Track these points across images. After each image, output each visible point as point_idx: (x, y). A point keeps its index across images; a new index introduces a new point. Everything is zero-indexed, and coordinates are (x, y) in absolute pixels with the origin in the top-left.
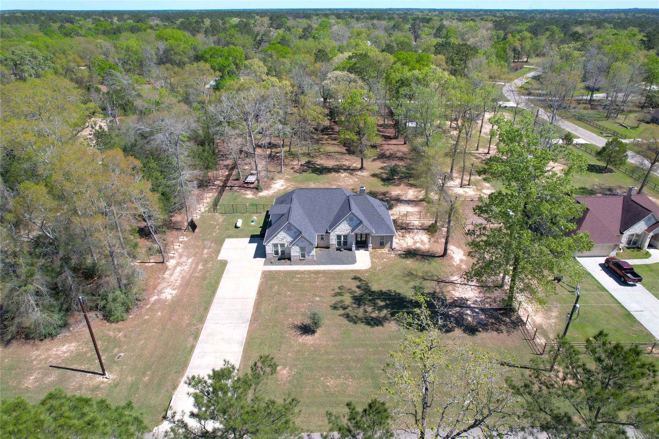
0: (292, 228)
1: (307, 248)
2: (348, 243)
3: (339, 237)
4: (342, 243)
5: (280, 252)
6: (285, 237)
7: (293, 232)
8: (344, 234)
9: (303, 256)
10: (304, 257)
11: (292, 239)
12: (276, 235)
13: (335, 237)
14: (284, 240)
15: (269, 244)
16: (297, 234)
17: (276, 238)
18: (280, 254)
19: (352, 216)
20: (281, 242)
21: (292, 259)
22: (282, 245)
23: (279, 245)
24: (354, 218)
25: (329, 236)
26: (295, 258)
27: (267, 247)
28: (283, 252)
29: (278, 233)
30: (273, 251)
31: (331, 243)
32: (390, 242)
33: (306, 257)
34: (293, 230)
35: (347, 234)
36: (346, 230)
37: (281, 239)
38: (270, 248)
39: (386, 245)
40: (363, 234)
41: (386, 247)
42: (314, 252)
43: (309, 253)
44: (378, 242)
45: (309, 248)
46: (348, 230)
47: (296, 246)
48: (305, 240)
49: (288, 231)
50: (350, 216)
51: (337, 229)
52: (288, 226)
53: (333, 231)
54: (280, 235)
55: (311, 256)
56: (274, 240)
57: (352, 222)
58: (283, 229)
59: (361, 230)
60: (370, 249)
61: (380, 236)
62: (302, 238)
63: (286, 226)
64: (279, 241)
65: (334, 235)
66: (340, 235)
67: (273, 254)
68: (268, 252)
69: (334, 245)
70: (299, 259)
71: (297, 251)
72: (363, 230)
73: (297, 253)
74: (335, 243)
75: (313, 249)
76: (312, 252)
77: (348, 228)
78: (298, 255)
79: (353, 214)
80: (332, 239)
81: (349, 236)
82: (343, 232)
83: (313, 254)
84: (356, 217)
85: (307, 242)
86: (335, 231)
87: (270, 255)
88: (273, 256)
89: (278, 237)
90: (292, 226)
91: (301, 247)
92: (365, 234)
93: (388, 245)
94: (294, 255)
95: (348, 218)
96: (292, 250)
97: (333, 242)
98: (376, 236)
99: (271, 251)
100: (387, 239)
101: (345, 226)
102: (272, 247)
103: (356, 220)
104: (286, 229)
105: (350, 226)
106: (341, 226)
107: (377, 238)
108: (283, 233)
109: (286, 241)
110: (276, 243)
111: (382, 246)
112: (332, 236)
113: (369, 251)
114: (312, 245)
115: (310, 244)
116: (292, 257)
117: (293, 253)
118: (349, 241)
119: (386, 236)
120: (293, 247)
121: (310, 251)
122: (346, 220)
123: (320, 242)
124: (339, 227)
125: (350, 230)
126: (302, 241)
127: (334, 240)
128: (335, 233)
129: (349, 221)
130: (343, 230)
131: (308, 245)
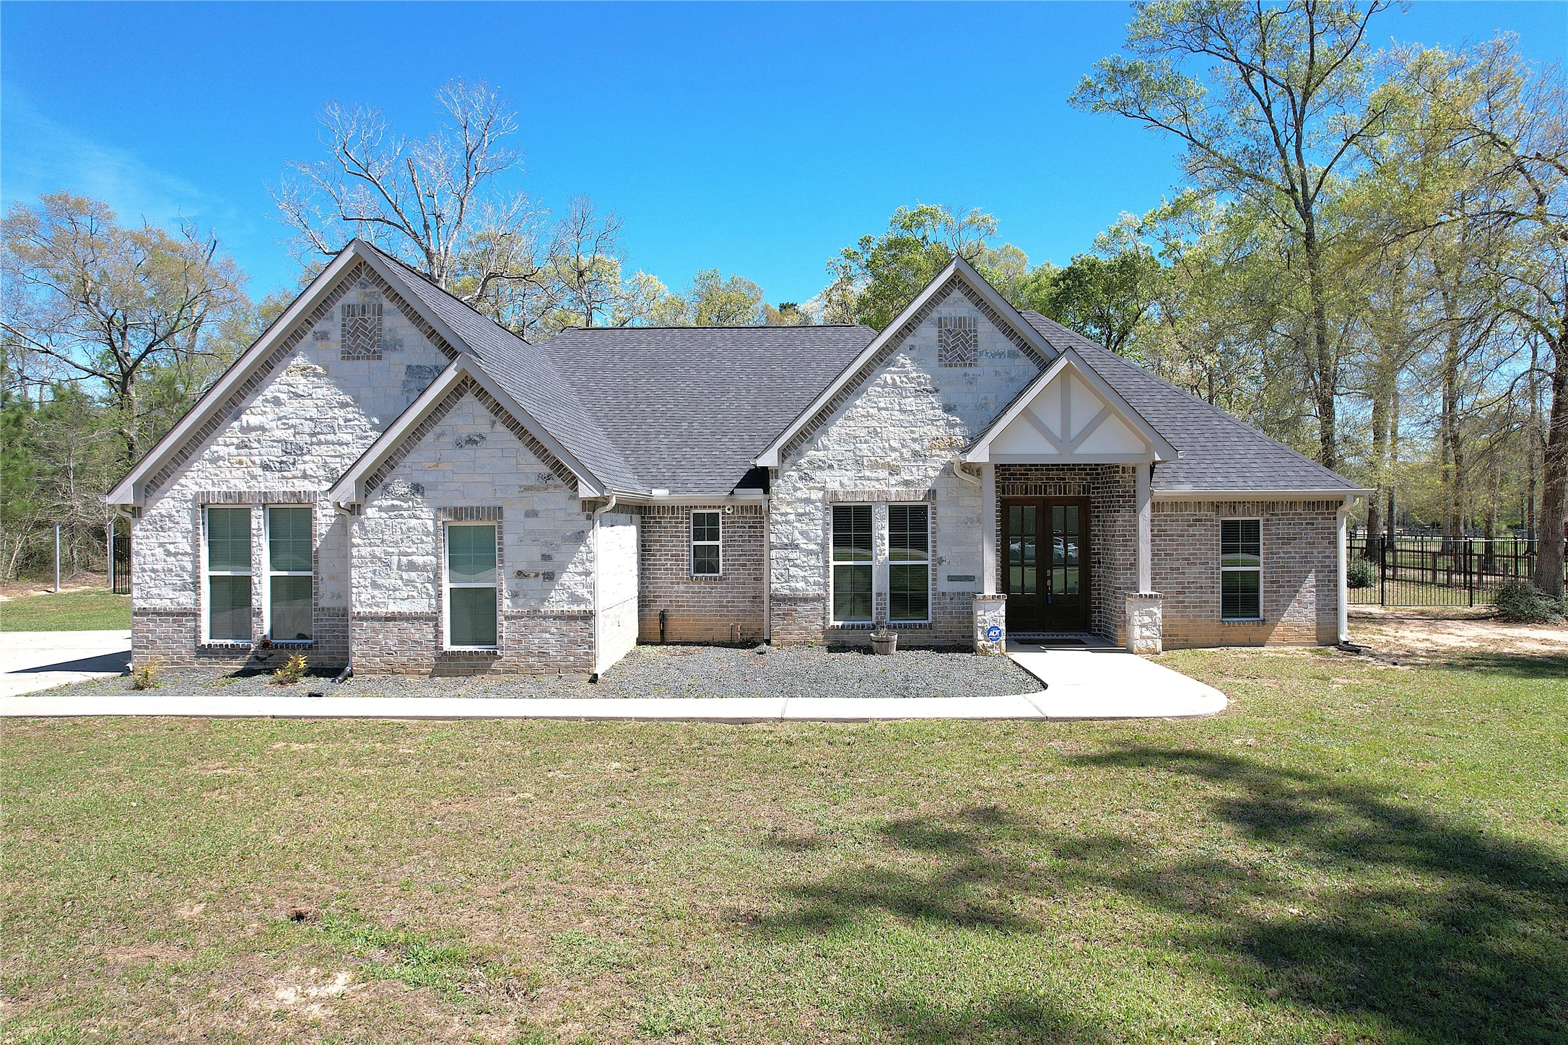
0: (395, 323)
1: (513, 517)
2: (939, 585)
3: (850, 522)
4: (880, 583)
5: (262, 597)
6: (318, 428)
7: (395, 364)
8: (896, 491)
9: (474, 611)
10: (490, 637)
13: (820, 529)
14: (309, 464)
15: (164, 505)
16: (429, 383)
17: (231, 433)
18: (262, 626)
19: (957, 306)
20: (275, 485)
21: (358, 653)
22: (290, 519)
23: (258, 521)
24: (985, 328)
25: (757, 519)
26: (389, 637)
27: (144, 544)
30: (196, 585)
31: (779, 587)
32: (1311, 579)
33: (505, 629)
34: (396, 345)
35: (923, 489)
36: (915, 454)
37: (278, 451)
38: (168, 553)
39: (1279, 610)
40: (1058, 510)
41: (1279, 629)
42: (588, 574)
43: (535, 584)
44: (1204, 582)
45: (532, 523)
46: (931, 448)
47: (393, 508)
48: (500, 428)
49: (348, 355)
50: (944, 310)
51: (832, 441)
52: (349, 310)
53: (793, 452)
54: (277, 402)
55: (560, 617)
56: (214, 461)
57: (967, 370)
58: (309, 337)
59: (1057, 432)
60: (1147, 633)
61: (1216, 506)
62: (469, 398)
63: (336, 309)
64: (258, 471)
65: (808, 501)
66: (861, 499)
67: (196, 615)
68: (148, 597)
69: (806, 600)
70: (429, 658)
71: (414, 558)
72: (1075, 430)
73: (408, 583)
74: (812, 591)
75: (580, 537)
76: (563, 568)
77: (935, 433)
78: (422, 606)
79: (970, 293)
80: (785, 547)
81: (942, 511)
82: (883, 474)
83: (575, 599)
84: (993, 316)
85: (519, 444)
86: (810, 462)
87: (166, 628)
88: (196, 637)
89: (254, 420)
90: (387, 304)
91: (457, 513)
92: (1073, 510)
93: (1294, 605)
94: (382, 611)
95: (928, 332)
96: (365, 551)
97: (793, 571)
98: (1178, 505)
99: (184, 588)
100: (1283, 530)
101: (902, 411)
102: (196, 546)
103: (1000, 355)
104: (336, 335)
105: (948, 409)
106: (868, 416)
107: (1198, 531)
108: (301, 384)
109: (325, 464)
110: (228, 495)
111: (1240, 626)
112: (786, 514)
113: (1140, 652)
114: (566, 491)
115: (545, 470)
116: (358, 633)
117: (375, 585)
118: (941, 561)
119: (1269, 506)
120: (370, 512)
121: (546, 557)
122: (914, 353)
123: (682, 587)
124: (848, 418)
125: (951, 446)
126: (470, 441)
127: (810, 553)
128: (818, 475)
129: (934, 361)
130: (881, 453)
131: (529, 489)
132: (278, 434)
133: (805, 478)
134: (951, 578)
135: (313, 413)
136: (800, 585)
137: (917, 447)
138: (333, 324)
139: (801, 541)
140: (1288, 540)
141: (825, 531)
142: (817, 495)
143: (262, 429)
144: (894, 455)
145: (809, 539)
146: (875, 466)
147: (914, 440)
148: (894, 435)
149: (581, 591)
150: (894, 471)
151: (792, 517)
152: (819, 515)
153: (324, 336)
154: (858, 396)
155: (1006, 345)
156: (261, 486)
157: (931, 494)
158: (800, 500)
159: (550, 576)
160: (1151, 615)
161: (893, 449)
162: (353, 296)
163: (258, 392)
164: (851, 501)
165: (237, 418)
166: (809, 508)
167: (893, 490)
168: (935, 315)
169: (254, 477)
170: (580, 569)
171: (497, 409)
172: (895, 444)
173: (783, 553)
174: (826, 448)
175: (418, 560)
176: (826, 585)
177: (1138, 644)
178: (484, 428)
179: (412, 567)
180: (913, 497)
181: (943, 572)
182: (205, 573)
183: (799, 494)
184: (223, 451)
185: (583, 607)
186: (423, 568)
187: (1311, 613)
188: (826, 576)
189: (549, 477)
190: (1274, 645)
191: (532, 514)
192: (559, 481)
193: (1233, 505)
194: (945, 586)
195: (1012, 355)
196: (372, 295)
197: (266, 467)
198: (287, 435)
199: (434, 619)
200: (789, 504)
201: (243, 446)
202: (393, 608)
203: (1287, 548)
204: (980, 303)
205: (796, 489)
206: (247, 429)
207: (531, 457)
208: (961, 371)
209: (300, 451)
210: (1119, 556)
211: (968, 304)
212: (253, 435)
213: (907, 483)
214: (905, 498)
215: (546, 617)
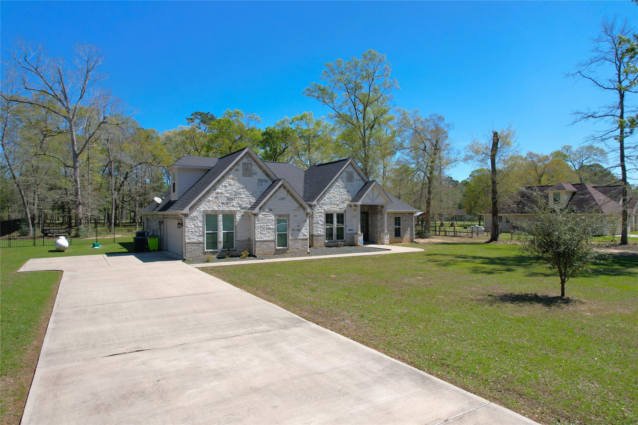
0: (255, 168)
1: (292, 217)
2: (346, 232)
3: (329, 217)
4: (335, 232)
5: (221, 238)
6: (237, 194)
7: (255, 178)
9: (283, 239)
10: (285, 245)
11: (253, 200)
12: (214, 188)
14: (234, 203)
15: (195, 214)
16: (266, 186)
17: (214, 194)
18: (221, 246)
20: (226, 208)
21: (257, 251)
22: (229, 218)
23: (220, 217)
24: (355, 174)
26: (264, 246)
27: (189, 224)
28: (229, 238)
29: (219, 182)
30: (203, 235)
31: (315, 233)
32: (409, 229)
33: (290, 243)
34: (256, 174)
35: (343, 210)
36: (342, 202)
37: (226, 199)
38: (196, 227)
39: (404, 235)
41: (404, 239)
42: (307, 229)
43: (296, 232)
44: (392, 230)
45: (296, 218)
46: (345, 200)
47: (265, 214)
48: (289, 196)
49: (244, 175)
50: (348, 169)
51: (326, 199)
52: (244, 164)
53: (318, 201)
54: (225, 186)
55: (301, 239)
56: (209, 201)
58: (234, 170)
59: (371, 198)
60: (387, 240)
61: (394, 214)
62: (282, 188)
63: (241, 163)
64: (220, 204)
65: (321, 212)
66: (332, 212)
67: (203, 243)
68: (190, 239)
69: (321, 236)
70: (273, 251)
71: (270, 226)
72: (374, 198)
73: (269, 232)
74: (322, 234)
75: (306, 221)
76: (302, 228)
77: (346, 197)
78: (271, 238)
79: (352, 166)
80: (316, 223)
81: (347, 215)
82: (336, 206)
83: (304, 236)
84: (357, 171)
85: (293, 200)
86: (322, 203)
87: (195, 247)
88: (204, 250)
89: (219, 191)
90: (253, 163)
91: (280, 216)
93: (406, 234)
94: (263, 240)
95: (345, 175)
96: (259, 225)
97: (318, 229)
98: (389, 213)
99: (200, 236)
100: (404, 219)
101: (340, 192)
102: (203, 225)
103: (358, 180)
104: (241, 170)
105: (348, 192)
106: (333, 193)
107: (391, 219)
108: (232, 182)
109: (238, 203)
110: (213, 211)
111: (398, 239)
113: (386, 244)
114: (302, 211)
115: (298, 206)
116: (257, 245)
117: (261, 233)
118: (347, 226)
119: (402, 214)
120: (260, 215)
121: (298, 226)
122: (342, 180)
124: (329, 193)
125: (349, 200)
126: (282, 199)
127: (321, 225)
128: (323, 206)
129: (346, 181)
130: (336, 201)
131: (295, 210)
132: (226, 195)
133: (321, 207)
134: (349, 230)
135: (235, 190)
136: (320, 232)
138: (239, 167)
139: (320, 222)
140: (405, 221)
141: (324, 219)
142: (323, 211)
143: (222, 193)
144: (338, 202)
145: (321, 221)
146: (334, 204)
147: (342, 199)
148: (338, 197)
149: (306, 233)
150: (338, 205)
151: (318, 216)
152: (323, 216)
153: (238, 170)
154: (332, 188)
155: (359, 178)
156: (221, 209)
157: (345, 211)
158: (320, 212)
159: (299, 230)
160: (387, 236)
161: (338, 201)
162: (245, 160)
163: (221, 184)
164: (329, 212)
165: (215, 190)
166: (322, 214)
167: (338, 210)
168: (346, 170)
169: (220, 206)
170: (305, 228)
171: (288, 191)
172: (338, 199)
173: (316, 225)
174: (325, 200)
176: (324, 232)
177: (386, 243)
178: (285, 196)
180: (342, 212)
181: (347, 228)
182: (205, 232)
183: (319, 211)
184: (211, 199)
185: (306, 237)
186: (272, 229)
187: (409, 235)
188: (324, 230)
189: (299, 208)
190: (404, 242)
191: (296, 216)
192: (301, 208)
193: (397, 213)
194: (348, 232)
195: (360, 180)
196: (249, 160)
197: (223, 203)
198: (228, 195)
199: (274, 241)
200: (317, 213)
201: (216, 198)
202: (266, 239)
203: (405, 222)
204: (354, 168)
205: (319, 210)
206: (218, 193)
207: (296, 203)
208: (351, 183)
209: (232, 199)
210: (379, 224)
211: (352, 168)
212: (219, 195)
213: (340, 208)
214: (340, 212)
215: (298, 240)
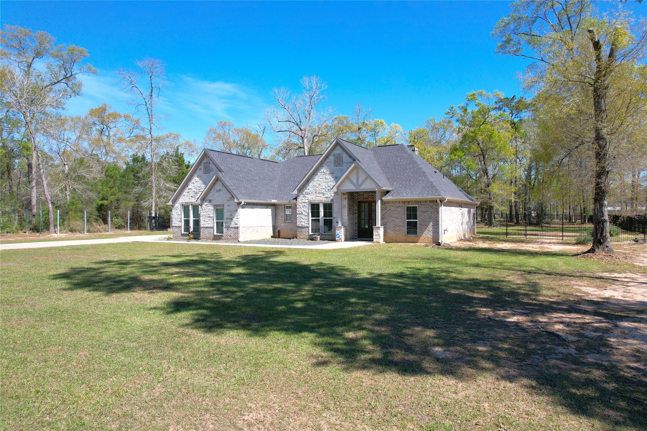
0: (212, 166)
1: (226, 206)
2: (334, 224)
3: (315, 208)
5: (191, 224)
6: (199, 188)
7: (212, 174)
9: (220, 226)
10: (223, 233)
12: (186, 184)
15: (176, 205)
17: (187, 190)
18: (191, 230)
19: (338, 151)
20: (193, 200)
21: (201, 235)
22: (196, 208)
23: (191, 208)
24: (345, 156)
25: (296, 208)
26: (206, 232)
28: (196, 224)
30: (182, 221)
31: (299, 224)
32: (431, 224)
33: (225, 230)
35: (330, 199)
36: (329, 190)
37: (194, 193)
38: (177, 215)
39: (422, 233)
40: (363, 205)
41: (422, 238)
42: (238, 218)
43: (229, 220)
44: (401, 224)
45: (229, 208)
46: (332, 188)
47: (207, 205)
48: (224, 188)
49: (204, 173)
50: (335, 152)
51: (310, 187)
52: (204, 163)
53: (302, 190)
54: (193, 183)
55: (234, 228)
56: (184, 196)
57: (341, 167)
58: (198, 169)
59: (356, 183)
61: (404, 202)
62: (218, 182)
63: (203, 164)
64: (190, 198)
65: (305, 202)
66: (316, 202)
67: (181, 227)
68: (174, 223)
69: (304, 227)
70: (212, 236)
71: (210, 215)
72: (360, 183)
73: (209, 220)
74: (306, 225)
75: (236, 211)
76: (234, 217)
77: (333, 184)
78: (211, 225)
79: (341, 147)
80: (300, 214)
81: (335, 205)
82: (321, 195)
83: (236, 224)
84: (347, 152)
85: (226, 191)
86: (305, 193)
87: (177, 230)
88: (182, 232)
89: (190, 187)
90: (211, 162)
91: (217, 206)
92: (367, 204)
93: (426, 232)
94: (205, 226)
95: (331, 158)
96: (203, 214)
97: (302, 220)
98: (393, 202)
99: (180, 222)
100: (423, 209)
101: (326, 179)
102: (181, 213)
103: (348, 163)
104: (203, 169)
105: (336, 178)
106: (318, 180)
107: (399, 209)
108: (197, 179)
110: (186, 203)
111: (412, 237)
112: (300, 206)
113: (375, 242)
114: (233, 201)
115: (230, 196)
116: (202, 230)
117: (204, 221)
118: (335, 218)
119: (419, 202)
120: (204, 206)
121: (231, 215)
122: (328, 164)
123: (283, 224)
124: (314, 181)
126: (219, 191)
127: (306, 215)
128: (306, 196)
129: (333, 165)
130: (321, 190)
131: (228, 200)
132: (194, 190)
133: (304, 197)
135: (199, 185)
136: (303, 224)
137: (329, 188)
138: (202, 167)
139: (304, 213)
140: (424, 212)
141: (308, 210)
142: (307, 201)
144: (324, 190)
145: (305, 212)
146: (319, 193)
147: (328, 186)
148: (324, 185)
149: (237, 222)
150: (324, 194)
151: (302, 207)
152: (307, 206)
153: (200, 169)
154: (316, 175)
155: (350, 160)
156: (191, 201)
157: (332, 200)
159: (232, 219)
160: (378, 232)
161: (324, 189)
162: (204, 161)
163: (191, 181)
164: (313, 202)
165: (187, 187)
166: (305, 204)
167: (324, 199)
168: (333, 153)
171: (223, 184)
172: (324, 187)
173: (300, 216)
174: (309, 189)
175: (211, 215)
176: (309, 224)
177: (375, 240)
178: (221, 188)
179: (210, 217)
180: (328, 201)
181: (335, 221)
182: (183, 219)
183: (303, 201)
184: (185, 193)
185: (237, 226)
186: (212, 217)
187: (431, 233)
188: (309, 221)
189: (230, 198)
190: (420, 243)
191: (229, 206)
192: (233, 198)
193: (409, 202)
194: (336, 224)
195: (351, 163)
196: (207, 160)
197: (192, 197)
199: (213, 228)
200: (301, 203)
201: (188, 192)
202: (207, 225)
203: (424, 214)
204: (343, 149)
205: (302, 199)
206: (189, 189)
207: (229, 194)
208: (339, 167)
211: (341, 150)
212: (190, 190)
213: (326, 197)
214: (326, 201)
215: (231, 228)
